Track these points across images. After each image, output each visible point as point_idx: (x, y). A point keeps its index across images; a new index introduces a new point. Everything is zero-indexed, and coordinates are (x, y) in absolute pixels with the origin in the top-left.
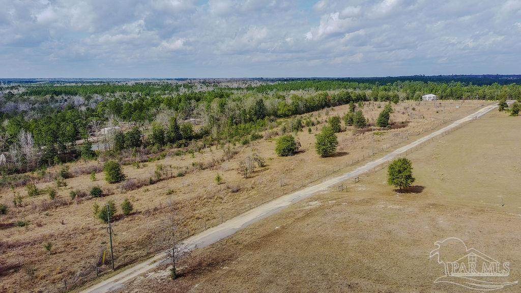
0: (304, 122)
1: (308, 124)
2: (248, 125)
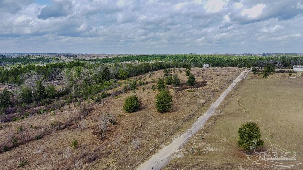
0: (138, 82)
1: (141, 84)
2: (98, 86)
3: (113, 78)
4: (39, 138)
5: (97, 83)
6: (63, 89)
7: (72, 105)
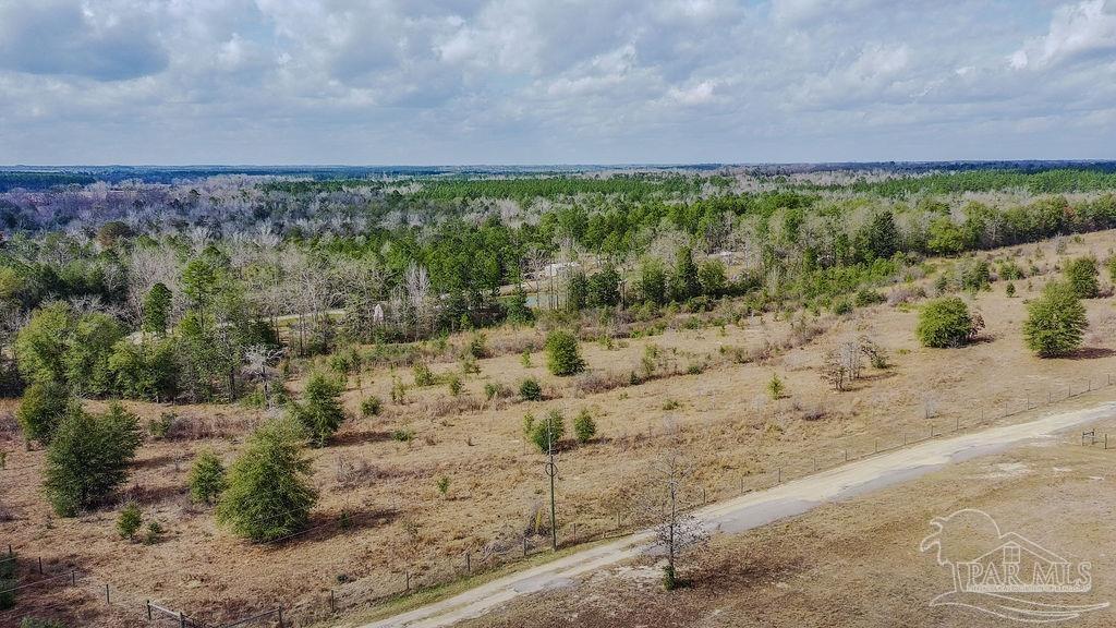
0: (996, 268)
1: (1006, 275)
2: (851, 271)
3: (905, 250)
4: (695, 371)
5: (846, 264)
6: (745, 275)
7: (768, 317)
